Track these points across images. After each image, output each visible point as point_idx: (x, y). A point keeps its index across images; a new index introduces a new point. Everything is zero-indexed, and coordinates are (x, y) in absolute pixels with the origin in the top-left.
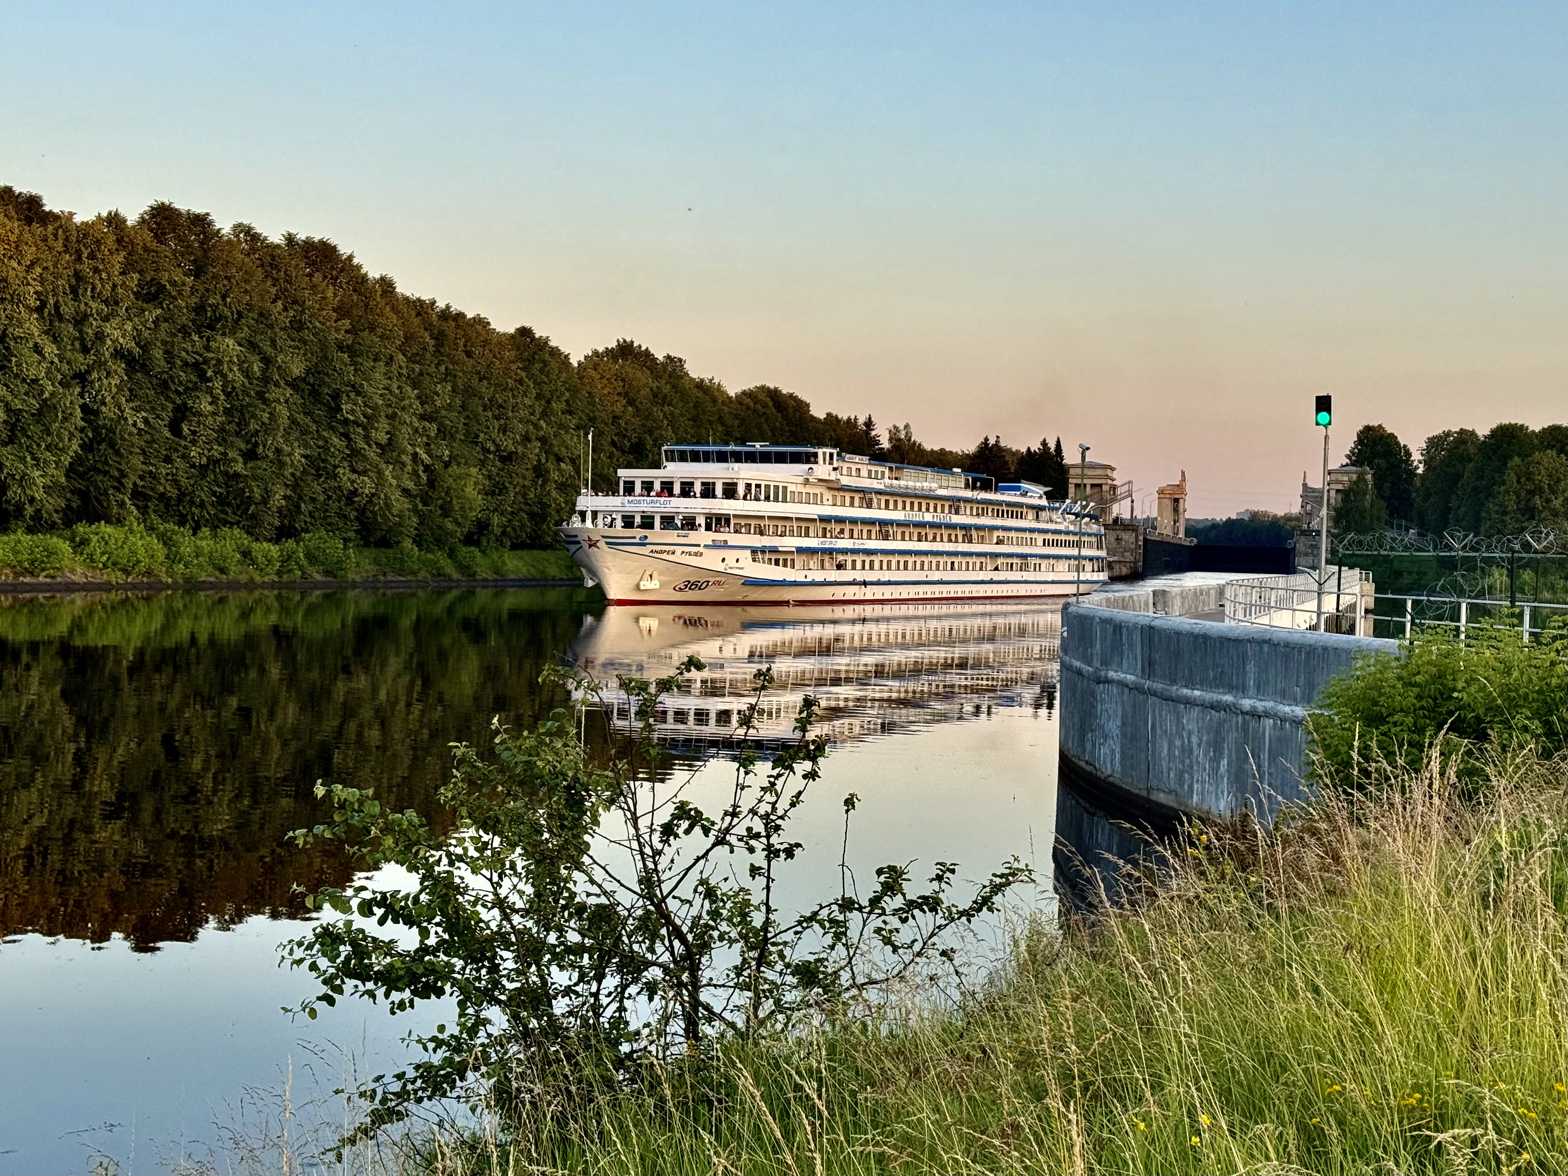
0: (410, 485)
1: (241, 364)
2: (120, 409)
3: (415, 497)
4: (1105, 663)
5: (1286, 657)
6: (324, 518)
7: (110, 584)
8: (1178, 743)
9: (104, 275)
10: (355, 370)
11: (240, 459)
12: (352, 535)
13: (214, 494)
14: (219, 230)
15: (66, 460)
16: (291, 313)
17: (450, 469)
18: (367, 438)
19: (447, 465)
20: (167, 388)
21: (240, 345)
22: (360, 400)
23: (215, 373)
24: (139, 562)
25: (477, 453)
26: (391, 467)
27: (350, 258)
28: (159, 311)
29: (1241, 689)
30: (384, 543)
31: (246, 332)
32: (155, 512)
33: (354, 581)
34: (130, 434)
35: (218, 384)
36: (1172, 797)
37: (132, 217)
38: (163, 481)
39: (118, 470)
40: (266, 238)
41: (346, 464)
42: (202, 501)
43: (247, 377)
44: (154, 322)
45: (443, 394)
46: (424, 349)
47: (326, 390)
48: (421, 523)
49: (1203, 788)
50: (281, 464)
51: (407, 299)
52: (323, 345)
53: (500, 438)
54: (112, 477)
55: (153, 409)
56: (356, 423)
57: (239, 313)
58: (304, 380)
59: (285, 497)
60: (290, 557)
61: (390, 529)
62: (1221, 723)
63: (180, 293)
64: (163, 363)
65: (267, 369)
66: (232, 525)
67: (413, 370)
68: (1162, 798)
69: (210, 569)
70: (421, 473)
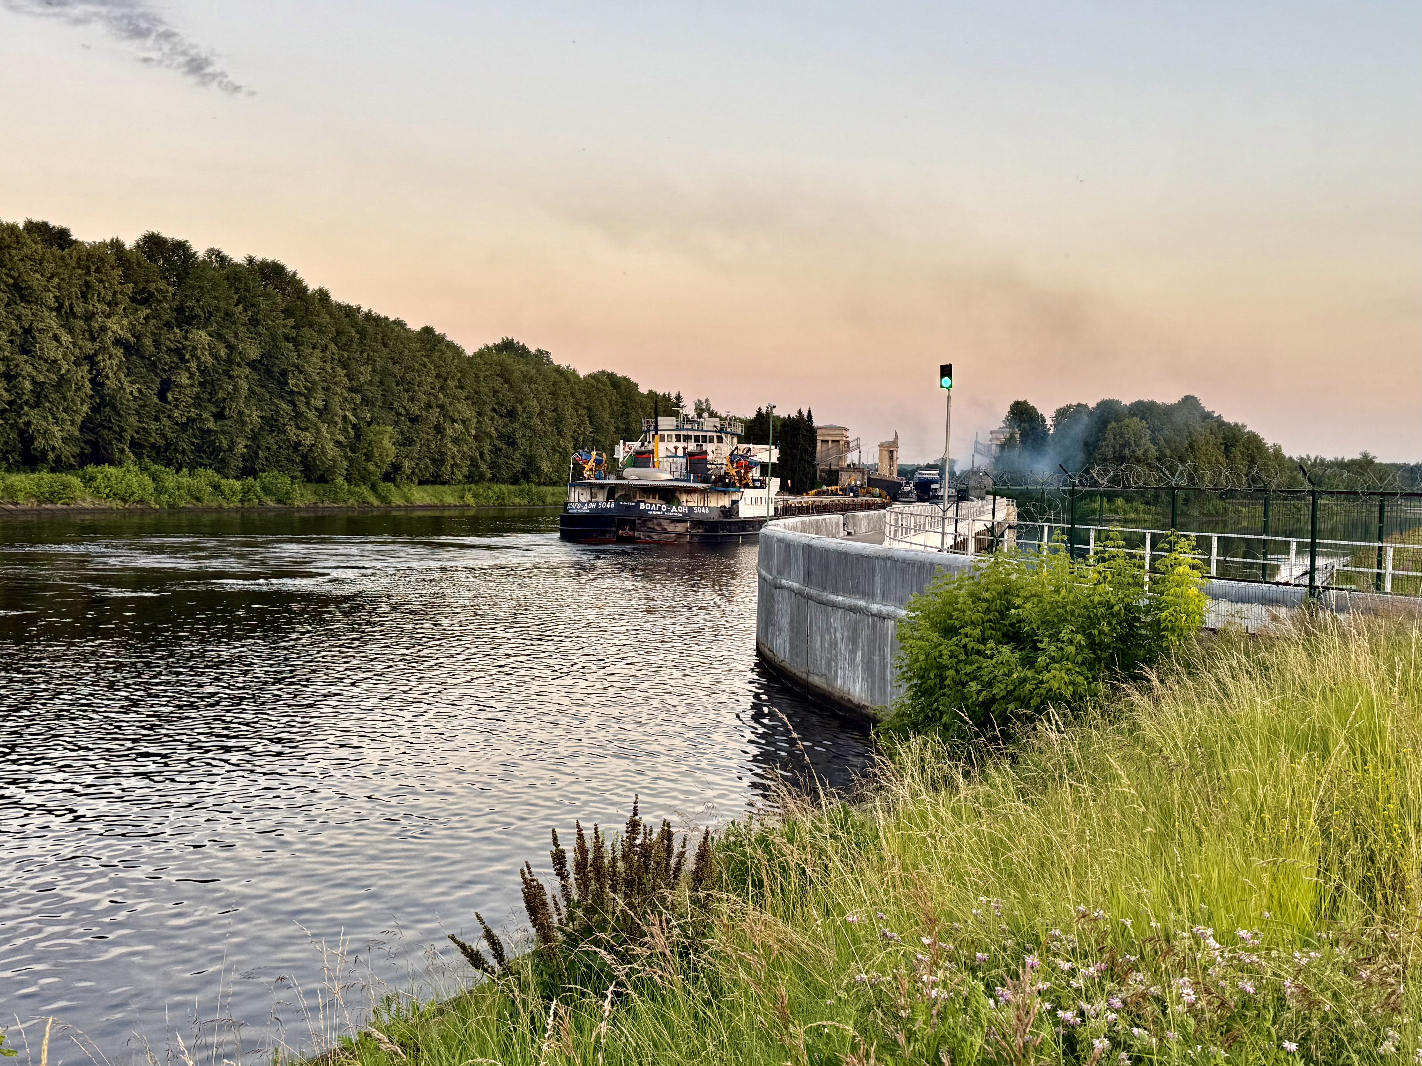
0: (341, 438)
1: (211, 349)
2: (120, 382)
3: (346, 447)
4: (780, 573)
5: (903, 570)
6: (277, 462)
7: (112, 509)
8: (827, 637)
9: (107, 285)
10: (299, 356)
11: (212, 419)
12: (298, 474)
13: (193, 444)
14: (195, 253)
15: (79, 419)
16: (250, 313)
17: (371, 427)
18: (308, 404)
19: (369, 424)
20: (156, 367)
21: (211, 336)
22: (302, 377)
23: (192, 356)
24: (133, 493)
25: (392, 416)
26: (326, 425)
27: (295, 274)
28: (148, 311)
29: (870, 595)
30: (322, 479)
31: (214, 327)
32: (148, 457)
33: (299, 507)
34: (128, 400)
35: (193, 365)
36: (823, 680)
37: (129, 243)
38: (153, 434)
39: (119, 426)
40: (231, 260)
41: (292, 423)
42: (183, 449)
43: (216, 359)
44: (144, 319)
45: (365, 374)
46: (351, 341)
47: (276, 369)
48: (350, 466)
49: (844, 675)
50: (243, 423)
51: (339, 305)
52: (274, 338)
53: (409, 405)
54: (115, 431)
55: (145, 382)
56: (300, 393)
57: (209, 312)
58: (260, 362)
59: (246, 446)
60: (250, 490)
61: (327, 470)
62: (857, 623)
63: (165, 297)
64: (152, 349)
65: (232, 353)
66: (205, 466)
67: (343, 356)
68: (816, 680)
69: (189, 498)
70: (350, 430)
